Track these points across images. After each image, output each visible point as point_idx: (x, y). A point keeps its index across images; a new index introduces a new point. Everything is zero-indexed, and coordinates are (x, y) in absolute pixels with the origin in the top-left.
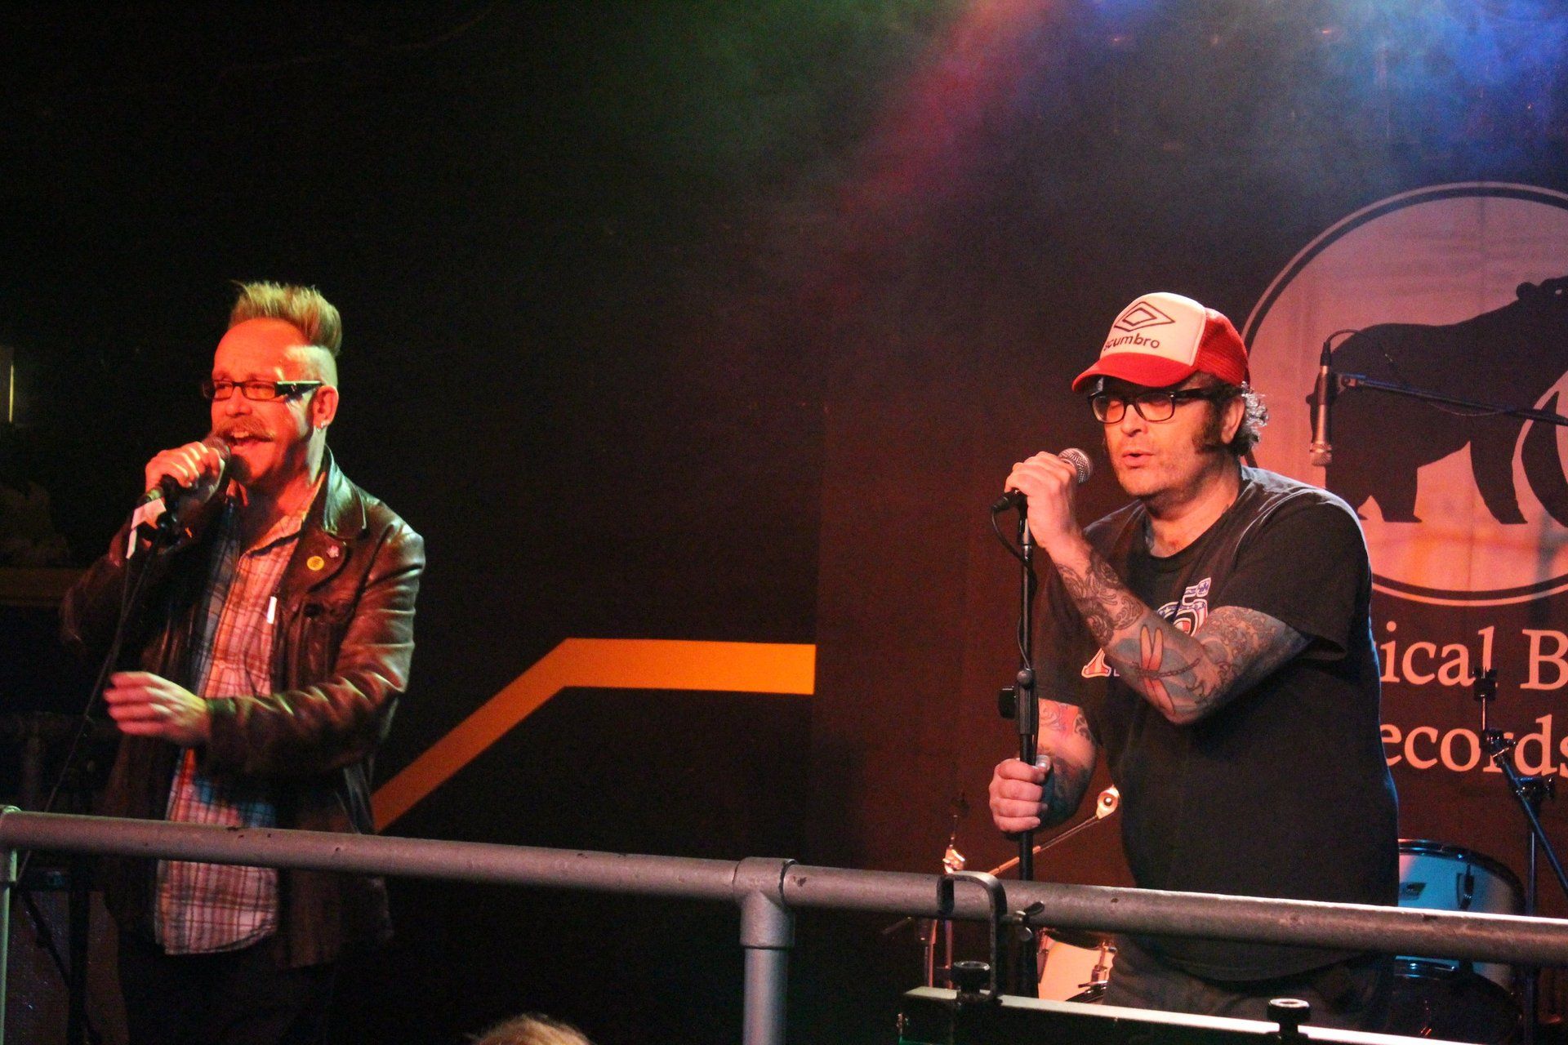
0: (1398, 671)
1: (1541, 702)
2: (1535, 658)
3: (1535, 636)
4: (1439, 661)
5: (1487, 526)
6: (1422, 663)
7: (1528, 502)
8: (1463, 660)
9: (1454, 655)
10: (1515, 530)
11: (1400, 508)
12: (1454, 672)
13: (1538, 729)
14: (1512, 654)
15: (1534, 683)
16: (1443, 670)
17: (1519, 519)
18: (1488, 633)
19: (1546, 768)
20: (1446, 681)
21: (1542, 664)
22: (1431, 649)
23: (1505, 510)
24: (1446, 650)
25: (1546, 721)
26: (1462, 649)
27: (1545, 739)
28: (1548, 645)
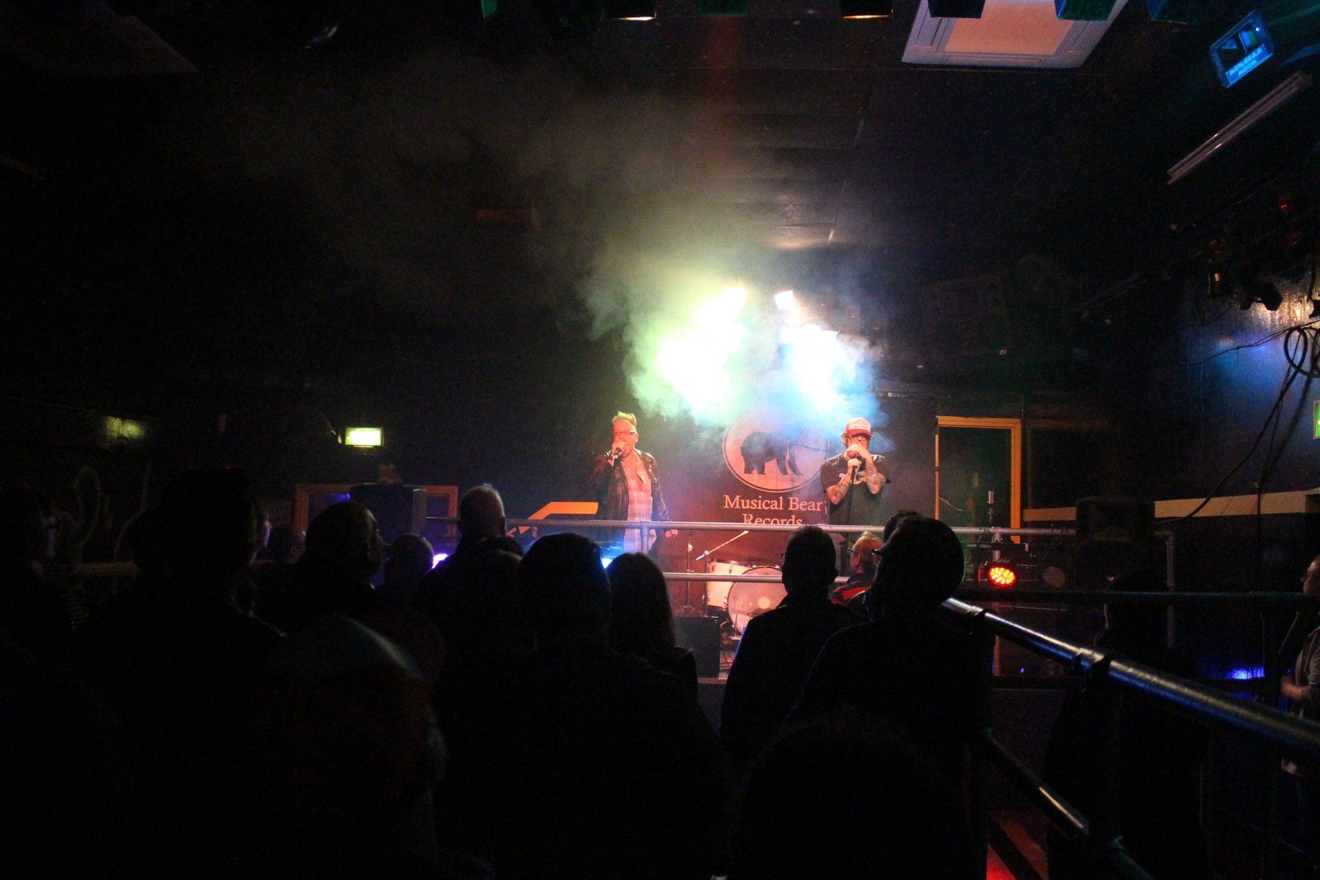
0: (762, 507)
1: (793, 512)
2: (791, 503)
3: (791, 499)
4: (771, 504)
5: (780, 476)
6: (767, 505)
7: (789, 471)
8: (776, 504)
9: (774, 503)
10: (786, 477)
11: (762, 472)
12: (774, 507)
13: (792, 518)
14: (786, 504)
15: (791, 508)
16: (772, 506)
17: (786, 473)
18: (781, 498)
20: (772, 508)
22: (769, 502)
23: (785, 472)
24: (772, 502)
25: (793, 516)
26: (776, 501)
27: (793, 520)
28: (794, 501)
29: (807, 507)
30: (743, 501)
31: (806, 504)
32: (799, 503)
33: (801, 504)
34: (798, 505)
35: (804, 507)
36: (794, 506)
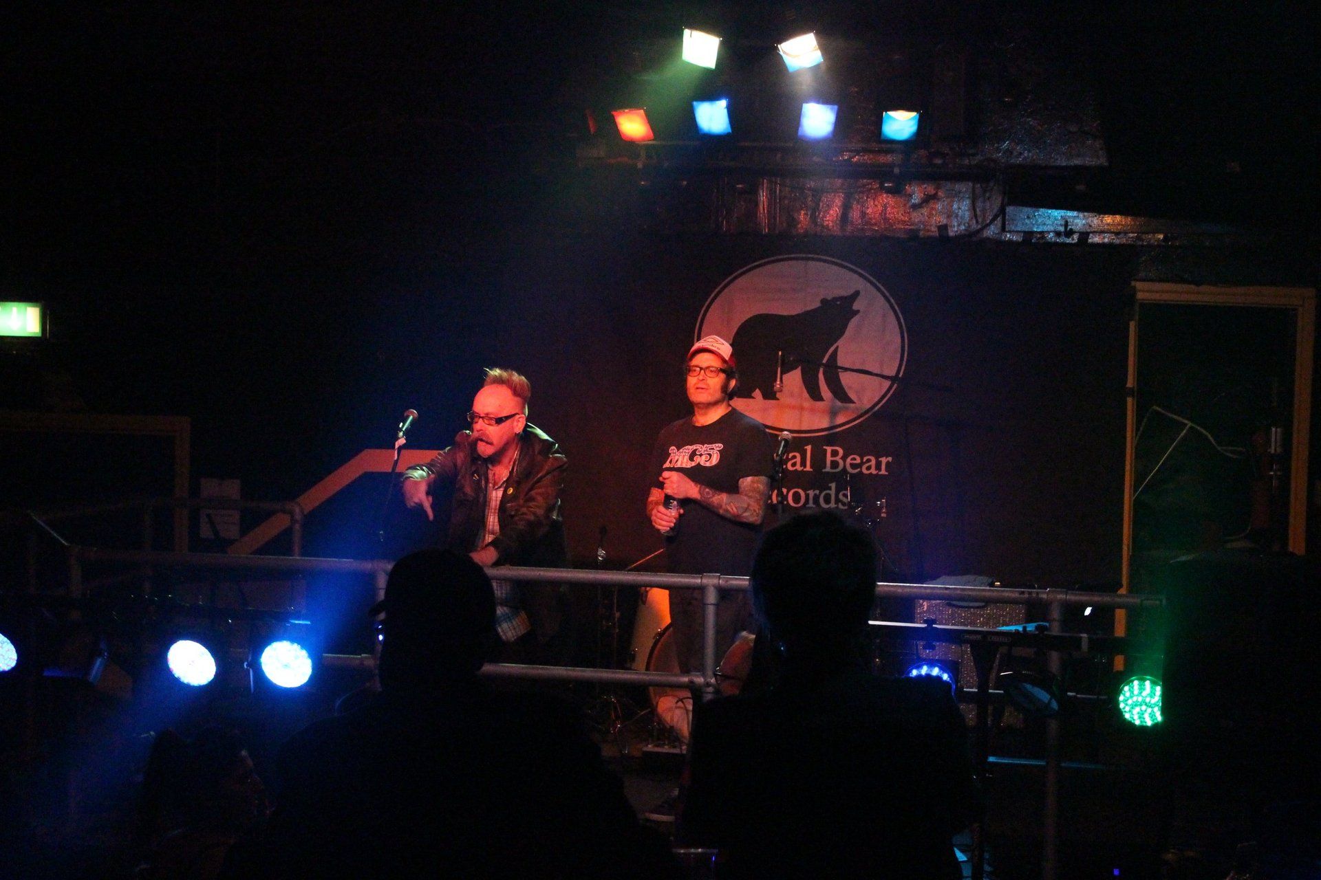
1: (831, 477)
2: (829, 458)
4: (788, 460)
5: (808, 402)
7: (826, 393)
8: (798, 459)
9: (794, 456)
10: (820, 404)
11: (769, 394)
12: (794, 465)
13: (830, 489)
14: (818, 459)
15: (828, 469)
16: (789, 464)
17: (821, 399)
18: (809, 448)
19: (833, 505)
20: (790, 468)
21: (832, 462)
23: (816, 395)
25: (833, 485)
26: (798, 455)
27: (833, 492)
28: (835, 453)
29: (860, 466)
31: (858, 461)
32: (844, 458)
33: (849, 460)
34: (841, 462)
35: (853, 466)
36: (835, 464)
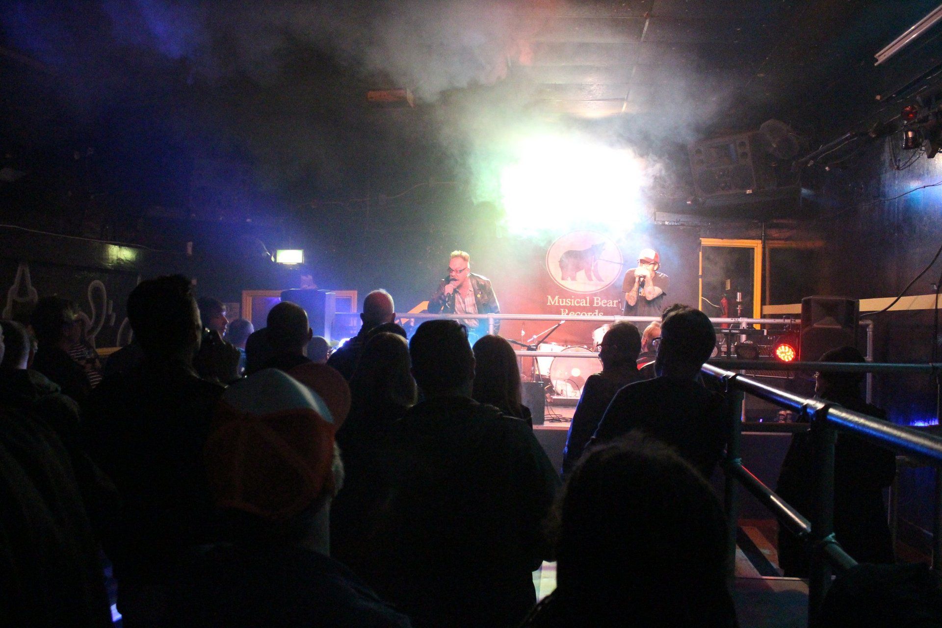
0: (574, 304)
1: (596, 308)
2: (595, 301)
3: (595, 298)
5: (587, 282)
6: (578, 302)
7: (594, 278)
9: (583, 301)
10: (592, 282)
12: (583, 304)
13: (596, 312)
14: (592, 302)
15: (595, 305)
16: (581, 303)
18: (588, 298)
20: (581, 305)
22: (579, 300)
24: (582, 300)
26: (584, 300)
27: (597, 314)
28: (597, 299)
29: (606, 304)
30: (561, 300)
31: (606, 302)
32: (601, 301)
33: (603, 302)
34: (600, 303)
35: (604, 304)
36: (597, 303)
